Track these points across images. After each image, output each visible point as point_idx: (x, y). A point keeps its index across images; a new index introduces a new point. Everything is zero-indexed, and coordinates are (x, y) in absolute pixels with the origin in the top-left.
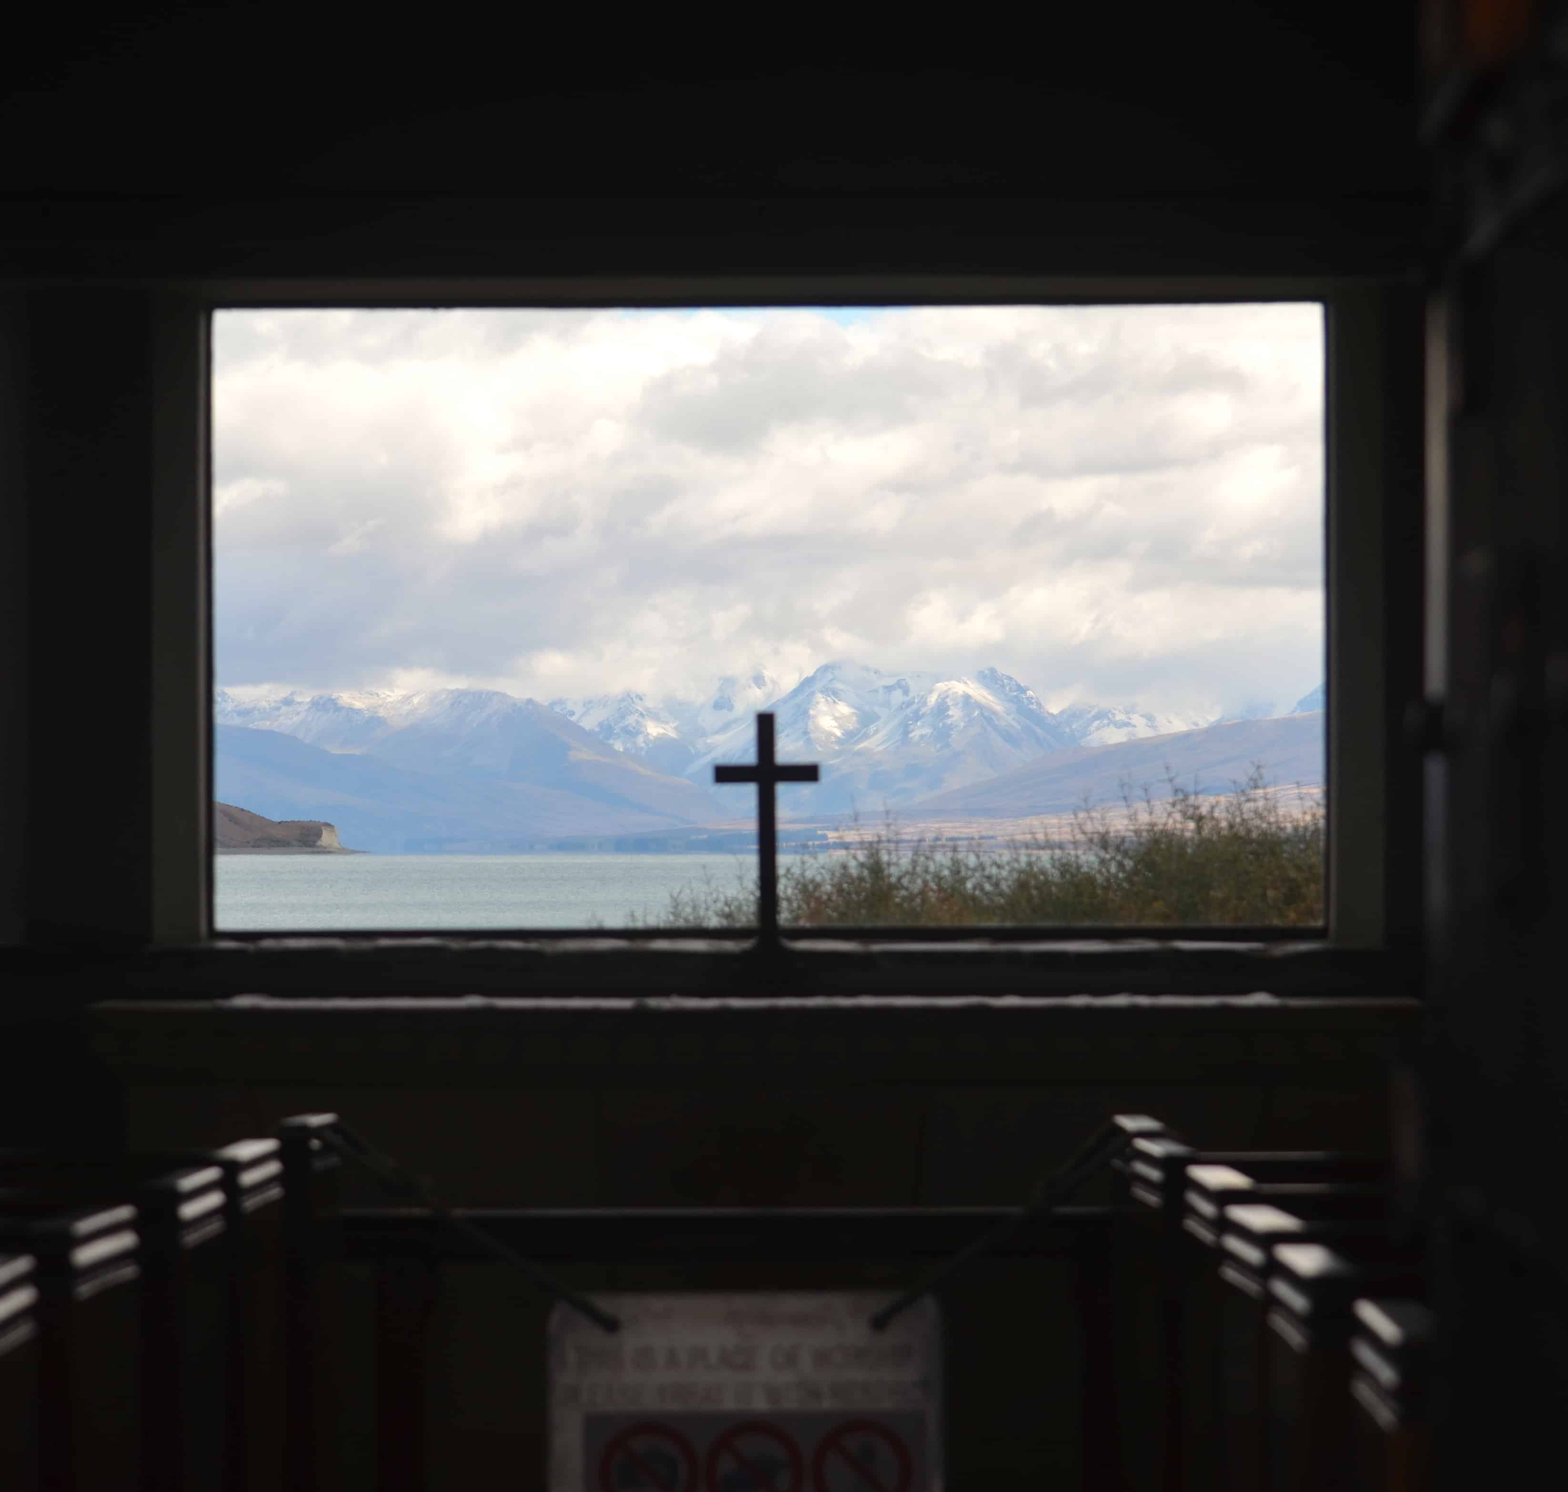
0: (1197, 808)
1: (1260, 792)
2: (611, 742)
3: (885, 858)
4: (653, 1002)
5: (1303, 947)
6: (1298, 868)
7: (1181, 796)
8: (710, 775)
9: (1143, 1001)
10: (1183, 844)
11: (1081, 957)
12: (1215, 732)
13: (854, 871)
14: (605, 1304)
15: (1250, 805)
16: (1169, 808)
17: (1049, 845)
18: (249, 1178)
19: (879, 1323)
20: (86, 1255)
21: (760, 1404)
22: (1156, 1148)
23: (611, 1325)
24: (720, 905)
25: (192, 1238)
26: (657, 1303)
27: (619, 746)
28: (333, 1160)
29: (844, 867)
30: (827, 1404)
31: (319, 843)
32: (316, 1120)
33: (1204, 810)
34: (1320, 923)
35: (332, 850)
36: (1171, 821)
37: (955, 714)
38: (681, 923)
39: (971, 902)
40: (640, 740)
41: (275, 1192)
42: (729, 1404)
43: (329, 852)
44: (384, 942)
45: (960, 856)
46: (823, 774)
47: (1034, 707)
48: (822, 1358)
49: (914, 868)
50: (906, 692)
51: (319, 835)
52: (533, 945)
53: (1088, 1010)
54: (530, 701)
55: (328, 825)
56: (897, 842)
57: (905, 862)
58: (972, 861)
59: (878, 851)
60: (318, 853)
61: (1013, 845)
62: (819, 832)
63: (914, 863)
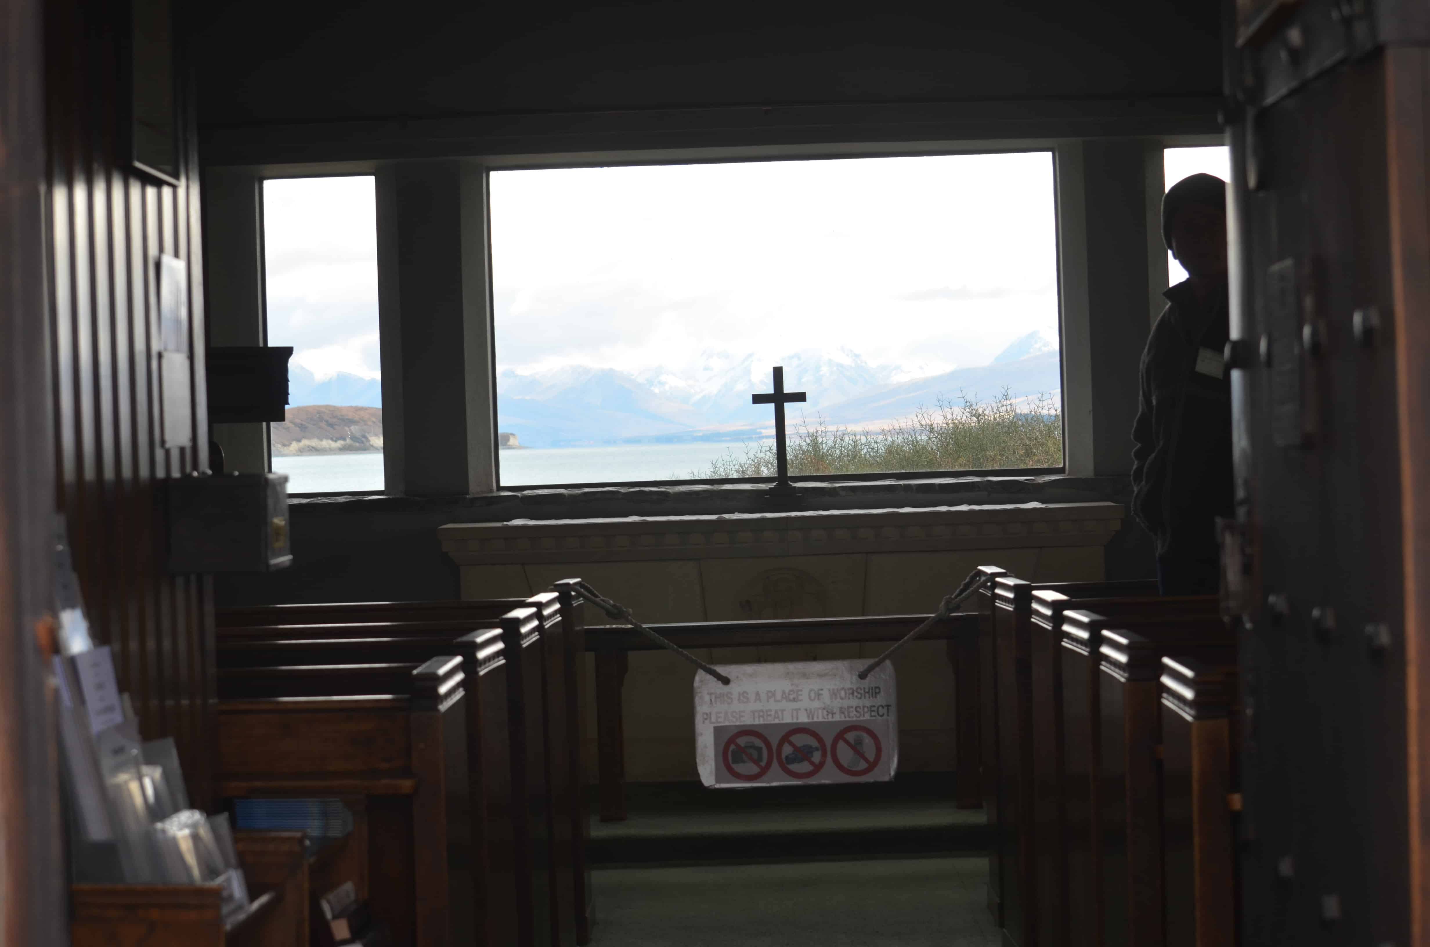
0: (977, 410)
1: (1008, 402)
2: (652, 388)
3: (820, 440)
4: (727, 516)
5: (1053, 478)
6: (1030, 439)
7: (968, 405)
8: (750, 399)
9: (977, 508)
10: (970, 429)
11: (941, 485)
12: (953, 376)
13: (805, 448)
14: (722, 670)
15: (1004, 408)
16: (963, 410)
17: (901, 432)
18: (546, 612)
19: (863, 676)
20: (482, 654)
21: (803, 719)
22: (1011, 582)
23: (726, 681)
24: (737, 467)
25: (526, 643)
26: (749, 669)
27: (657, 391)
28: (581, 601)
29: (800, 446)
30: (837, 718)
31: (509, 444)
32: (572, 581)
33: (980, 411)
34: (1061, 466)
35: (515, 447)
36: (964, 418)
37: (825, 369)
38: (717, 477)
39: (863, 461)
40: (667, 387)
41: (558, 618)
42: (788, 719)
43: (514, 448)
44: (587, 490)
45: (858, 437)
46: (808, 396)
47: (863, 364)
48: (834, 694)
49: (835, 445)
50: (799, 358)
51: (508, 440)
52: (663, 489)
53: (948, 513)
54: (611, 370)
55: (512, 434)
56: (826, 432)
57: (830, 443)
58: (864, 440)
59: (816, 437)
60: (509, 448)
61: (883, 432)
62: (758, 430)
63: (835, 442)
